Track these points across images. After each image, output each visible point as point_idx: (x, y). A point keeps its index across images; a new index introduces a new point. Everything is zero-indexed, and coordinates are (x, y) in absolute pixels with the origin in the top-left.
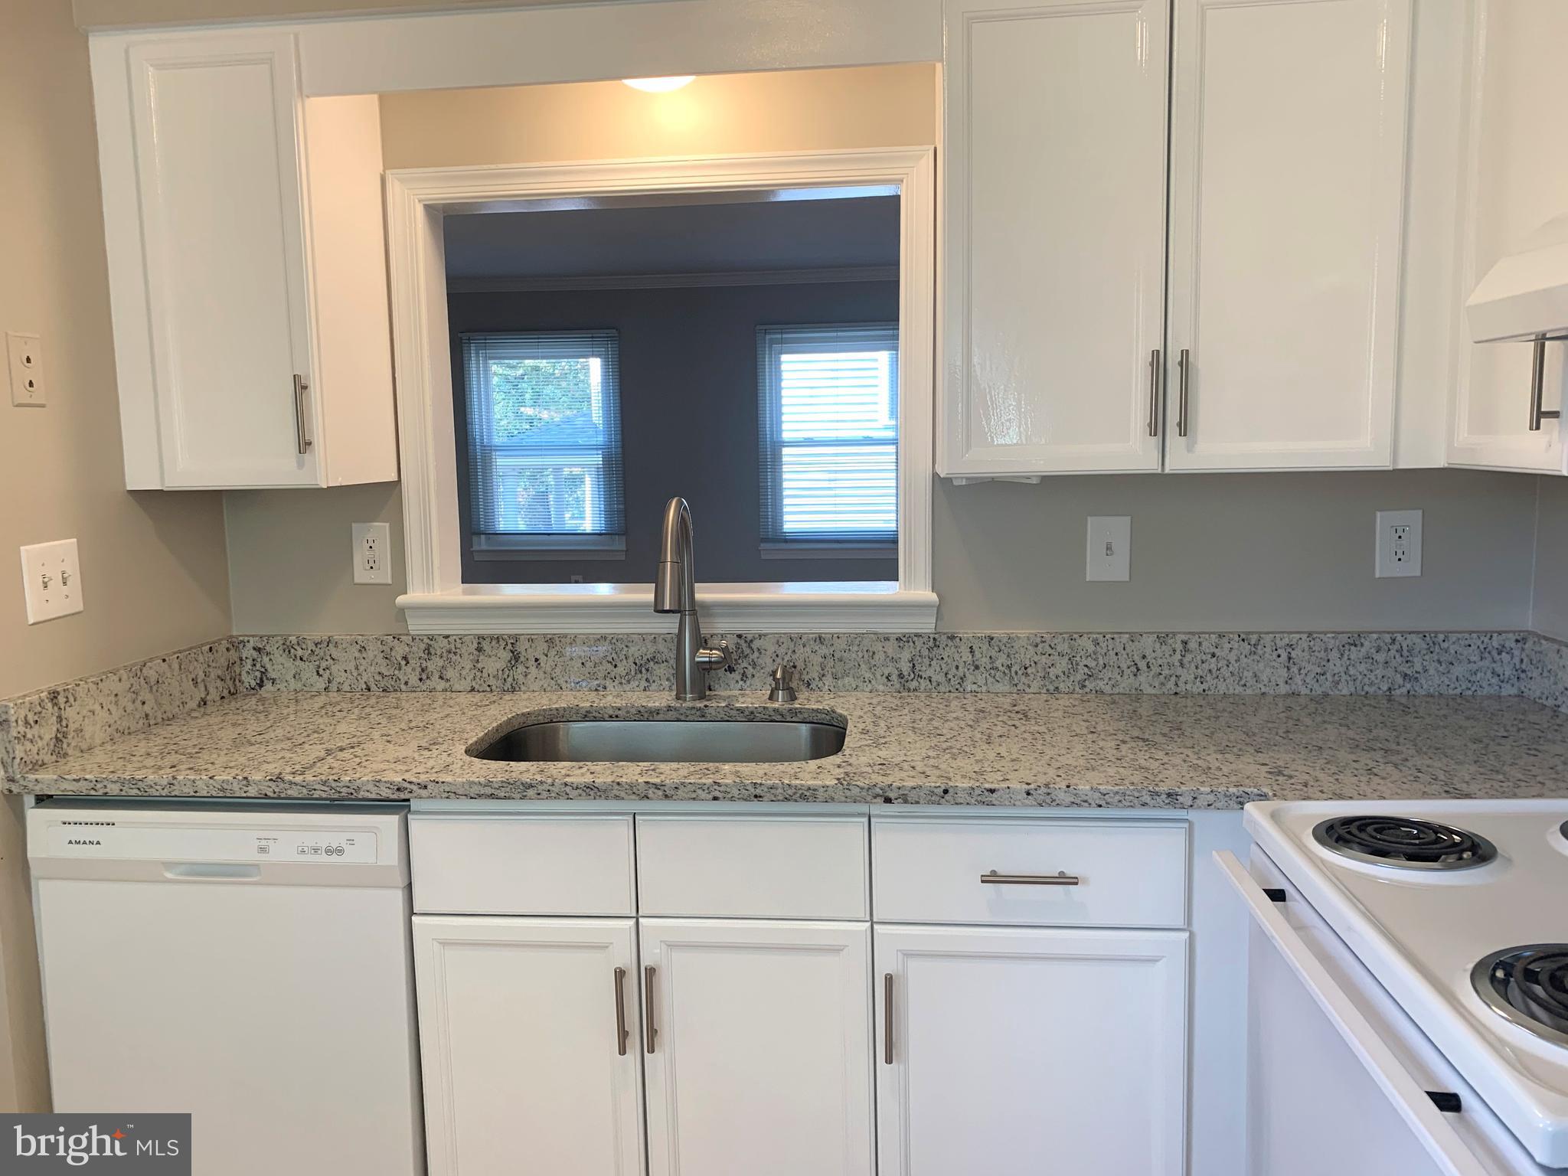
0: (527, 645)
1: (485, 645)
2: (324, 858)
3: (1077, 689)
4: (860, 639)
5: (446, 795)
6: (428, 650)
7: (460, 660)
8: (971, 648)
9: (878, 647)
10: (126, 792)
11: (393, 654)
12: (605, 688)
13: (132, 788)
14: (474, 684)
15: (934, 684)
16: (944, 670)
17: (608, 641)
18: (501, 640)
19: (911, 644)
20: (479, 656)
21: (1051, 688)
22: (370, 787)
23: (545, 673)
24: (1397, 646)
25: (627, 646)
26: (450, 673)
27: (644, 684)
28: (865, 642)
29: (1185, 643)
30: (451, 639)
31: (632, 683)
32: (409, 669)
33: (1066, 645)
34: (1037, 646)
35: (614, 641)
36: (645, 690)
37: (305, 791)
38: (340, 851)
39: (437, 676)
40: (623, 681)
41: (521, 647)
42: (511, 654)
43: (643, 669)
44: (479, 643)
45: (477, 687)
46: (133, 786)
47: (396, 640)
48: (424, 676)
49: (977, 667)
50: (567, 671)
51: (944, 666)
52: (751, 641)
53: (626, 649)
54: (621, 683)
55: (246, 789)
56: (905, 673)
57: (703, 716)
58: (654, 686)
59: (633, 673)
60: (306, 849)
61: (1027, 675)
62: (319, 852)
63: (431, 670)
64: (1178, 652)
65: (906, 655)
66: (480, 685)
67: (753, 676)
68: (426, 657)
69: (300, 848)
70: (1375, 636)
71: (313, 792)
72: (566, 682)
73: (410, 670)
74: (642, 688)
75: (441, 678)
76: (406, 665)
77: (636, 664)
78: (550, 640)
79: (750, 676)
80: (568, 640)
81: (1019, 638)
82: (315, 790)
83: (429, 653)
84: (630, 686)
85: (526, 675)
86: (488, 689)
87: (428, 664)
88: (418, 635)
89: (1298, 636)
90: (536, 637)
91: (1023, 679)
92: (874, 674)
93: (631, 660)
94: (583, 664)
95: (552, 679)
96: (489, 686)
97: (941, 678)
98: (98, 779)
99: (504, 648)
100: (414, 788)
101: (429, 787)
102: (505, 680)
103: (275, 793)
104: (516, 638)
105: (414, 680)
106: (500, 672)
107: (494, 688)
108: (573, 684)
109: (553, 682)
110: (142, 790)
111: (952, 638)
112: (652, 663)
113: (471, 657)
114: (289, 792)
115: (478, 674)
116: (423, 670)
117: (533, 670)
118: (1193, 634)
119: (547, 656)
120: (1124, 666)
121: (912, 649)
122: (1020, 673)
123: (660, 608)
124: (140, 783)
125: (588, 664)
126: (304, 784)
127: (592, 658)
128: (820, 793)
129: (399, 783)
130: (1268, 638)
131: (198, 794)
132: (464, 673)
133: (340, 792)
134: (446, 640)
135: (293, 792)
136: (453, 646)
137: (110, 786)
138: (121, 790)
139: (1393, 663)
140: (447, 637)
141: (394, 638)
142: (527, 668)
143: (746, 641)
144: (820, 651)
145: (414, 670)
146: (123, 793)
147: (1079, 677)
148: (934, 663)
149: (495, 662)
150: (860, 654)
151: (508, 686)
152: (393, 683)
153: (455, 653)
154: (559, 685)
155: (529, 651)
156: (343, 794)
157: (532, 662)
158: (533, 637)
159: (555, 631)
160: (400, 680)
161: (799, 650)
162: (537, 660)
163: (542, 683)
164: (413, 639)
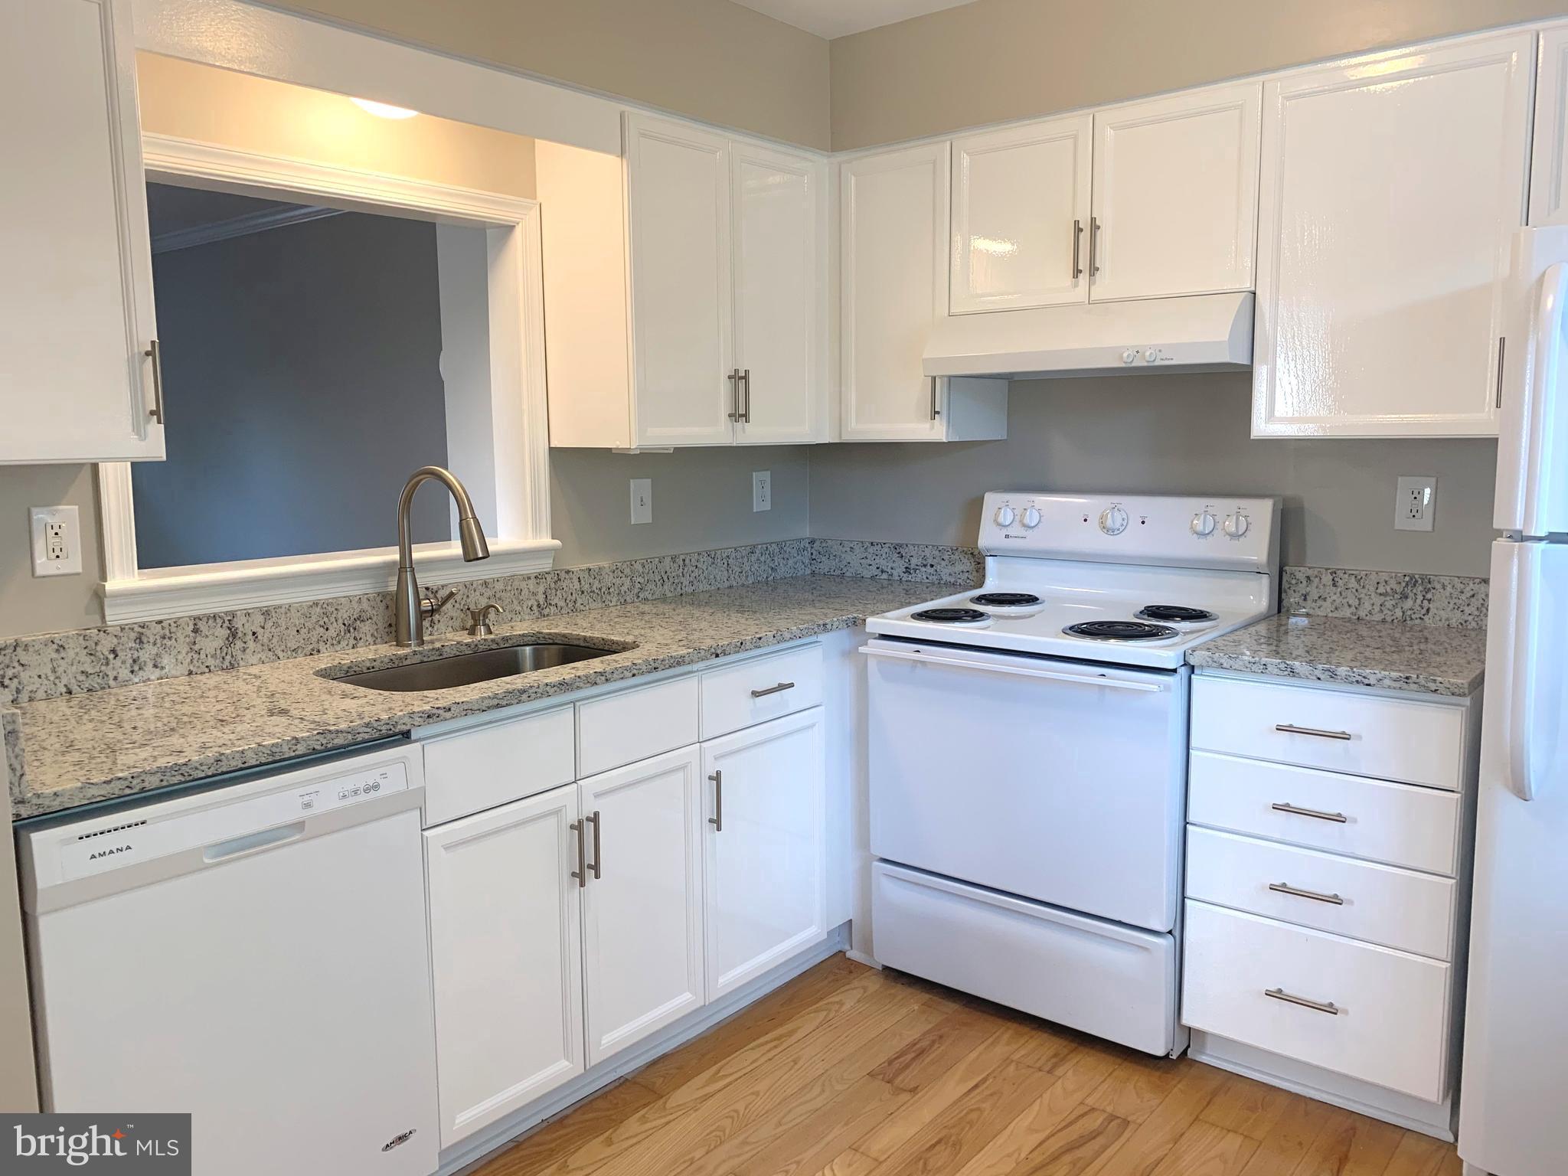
0: (244, 620)
1: (202, 625)
2: (363, 797)
3: (635, 599)
4: (512, 580)
5: (465, 713)
6: (140, 639)
7: (176, 644)
8: (579, 578)
9: (523, 585)
10: (167, 781)
11: (98, 648)
12: (319, 651)
13: (174, 776)
14: (192, 669)
15: (559, 608)
16: (565, 597)
17: (319, 607)
18: (217, 618)
19: (544, 580)
20: (195, 638)
21: (623, 601)
22: (406, 720)
23: (263, 645)
24: (768, 552)
25: (336, 609)
26: (166, 661)
27: (353, 641)
28: (516, 583)
29: (684, 560)
30: (165, 624)
31: (342, 643)
32: (118, 662)
33: (629, 570)
34: (614, 572)
35: (325, 606)
36: (353, 648)
37: (350, 737)
38: (376, 787)
39: (151, 665)
40: (335, 642)
41: (238, 623)
42: (229, 632)
43: (351, 629)
44: (195, 624)
45: (194, 670)
46: (176, 773)
47: (102, 632)
48: (136, 668)
49: (583, 592)
50: (283, 640)
51: (564, 594)
52: (437, 592)
53: (335, 612)
54: (333, 645)
55: (294, 748)
56: (542, 603)
57: (441, 655)
58: (361, 643)
59: (342, 634)
60: (346, 793)
61: (609, 593)
62: (359, 792)
63: (142, 660)
64: (681, 567)
65: (541, 589)
66: (199, 667)
67: (439, 621)
68: (138, 646)
69: (341, 794)
70: (760, 546)
71: (357, 735)
72: (283, 651)
73: (120, 664)
74: (351, 646)
75: (155, 666)
76: (115, 658)
77: (344, 624)
78: (266, 613)
79: (436, 622)
80: (283, 610)
81: (604, 567)
82: (359, 733)
83: (141, 642)
84: (341, 646)
85: (245, 650)
86: (207, 670)
87: (141, 653)
88: (127, 625)
89: (730, 550)
90: (253, 611)
91: (608, 597)
92: (522, 607)
93: (340, 621)
94: (298, 631)
95: (270, 650)
96: (207, 667)
97: (561, 603)
98: (134, 775)
99: (221, 626)
100: (441, 712)
101: (452, 709)
102: (223, 658)
103: (322, 745)
104: (233, 614)
105: (124, 673)
106: (218, 652)
107: (212, 668)
108: (289, 652)
109: (271, 653)
110: (186, 774)
111: (568, 572)
112: (358, 622)
113: (188, 640)
114: (336, 741)
115: (196, 656)
116: (134, 661)
117: (251, 644)
118: (687, 554)
119: (264, 628)
120: (657, 580)
121: (545, 584)
122: (606, 592)
123: (469, 559)
124: (184, 768)
125: (303, 631)
126: (350, 730)
127: (306, 625)
128: (687, 659)
129: (429, 710)
130: (719, 552)
131: (246, 765)
132: (180, 657)
133: (381, 730)
134: (160, 626)
135: (339, 741)
136: (167, 630)
137: (148, 778)
138: (162, 781)
139: (768, 562)
140: (160, 622)
141: (99, 631)
142: (245, 643)
143: (432, 592)
144: (485, 594)
145: (124, 662)
146: (165, 783)
147: (636, 591)
148: (558, 593)
149: (212, 641)
150: (513, 593)
151: (226, 663)
152: (99, 681)
153: (170, 638)
154: (276, 655)
155: (246, 626)
156: (383, 732)
157: (250, 636)
158: (250, 611)
159: (270, 603)
160: (107, 676)
161: (471, 594)
162: (254, 634)
163: (260, 655)
164: (122, 629)
